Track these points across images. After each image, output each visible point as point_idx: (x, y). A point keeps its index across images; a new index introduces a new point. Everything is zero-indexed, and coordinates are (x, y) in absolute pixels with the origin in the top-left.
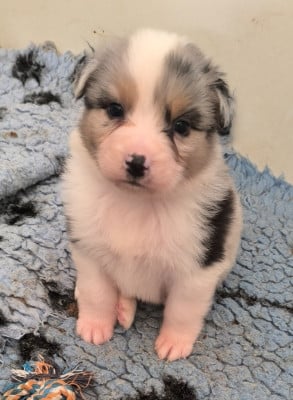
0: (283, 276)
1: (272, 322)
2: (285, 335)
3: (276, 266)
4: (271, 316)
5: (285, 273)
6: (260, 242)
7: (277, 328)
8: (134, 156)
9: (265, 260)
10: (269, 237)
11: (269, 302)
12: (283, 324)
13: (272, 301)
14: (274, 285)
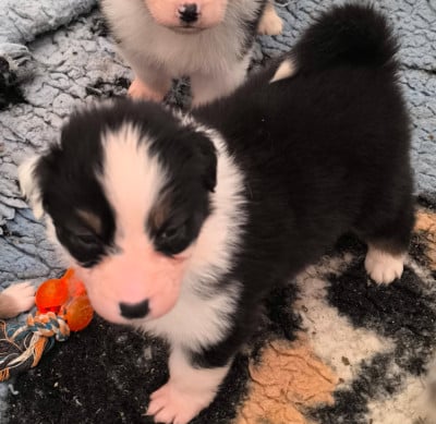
0: (424, 41)
1: (408, 84)
2: (420, 95)
3: (417, 31)
4: (407, 79)
5: (427, 38)
6: (401, 10)
7: (413, 89)
8: (185, 6)
9: (406, 26)
10: (412, 5)
11: (407, 66)
12: (420, 84)
13: (410, 64)
14: (414, 50)
